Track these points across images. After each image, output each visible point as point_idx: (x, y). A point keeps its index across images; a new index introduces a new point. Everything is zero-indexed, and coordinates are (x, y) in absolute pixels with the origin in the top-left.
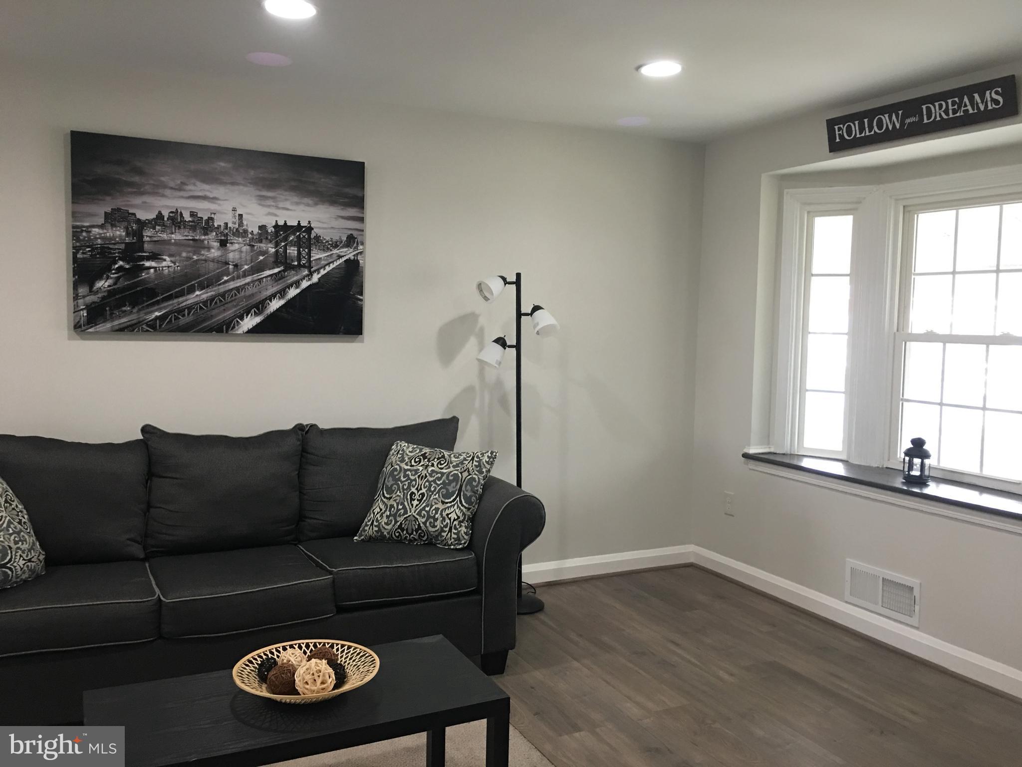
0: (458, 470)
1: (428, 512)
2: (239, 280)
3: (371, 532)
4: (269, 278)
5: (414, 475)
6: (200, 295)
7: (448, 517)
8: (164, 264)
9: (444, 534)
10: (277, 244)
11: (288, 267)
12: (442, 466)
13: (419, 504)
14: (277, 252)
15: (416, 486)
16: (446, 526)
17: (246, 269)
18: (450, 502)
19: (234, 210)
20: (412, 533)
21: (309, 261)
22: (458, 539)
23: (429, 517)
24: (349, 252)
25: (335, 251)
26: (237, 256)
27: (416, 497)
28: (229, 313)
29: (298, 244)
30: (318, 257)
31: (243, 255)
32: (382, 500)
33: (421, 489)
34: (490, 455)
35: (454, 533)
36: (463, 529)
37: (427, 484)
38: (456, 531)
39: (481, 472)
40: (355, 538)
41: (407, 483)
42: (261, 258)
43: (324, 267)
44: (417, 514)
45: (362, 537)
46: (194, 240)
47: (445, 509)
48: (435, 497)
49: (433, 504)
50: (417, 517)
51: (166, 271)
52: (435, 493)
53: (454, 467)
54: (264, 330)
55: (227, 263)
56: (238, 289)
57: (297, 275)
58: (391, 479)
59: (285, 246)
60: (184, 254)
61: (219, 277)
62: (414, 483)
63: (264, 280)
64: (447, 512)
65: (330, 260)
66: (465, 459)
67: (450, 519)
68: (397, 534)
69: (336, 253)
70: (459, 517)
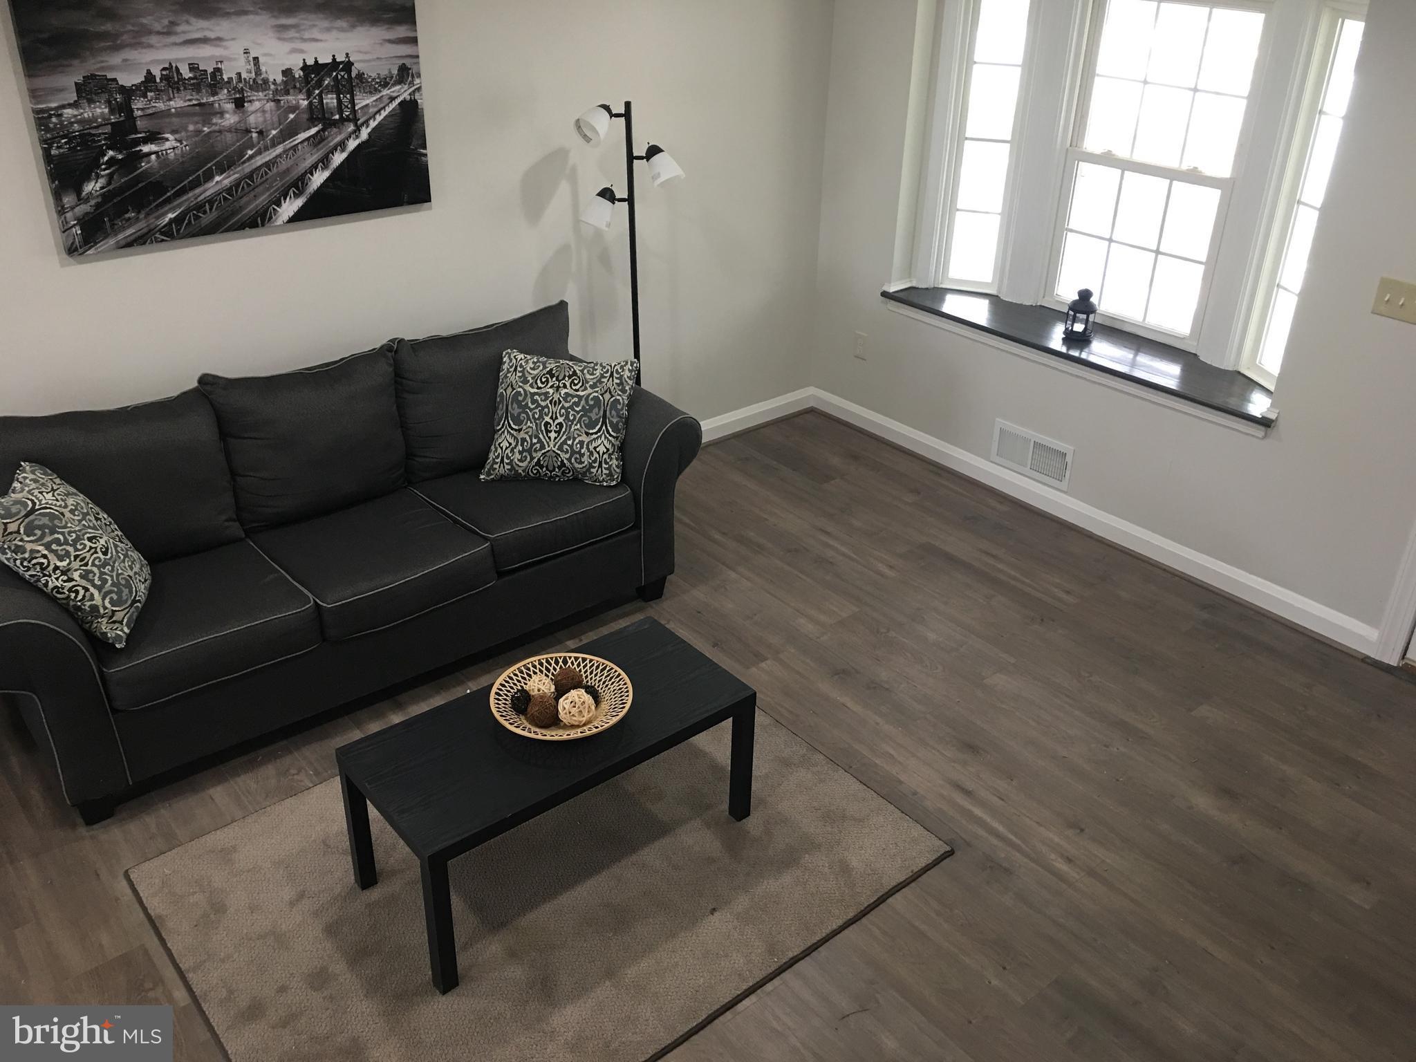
0: (597, 392)
1: (571, 447)
2: (267, 153)
3: (502, 471)
4: (306, 144)
5: (545, 400)
6: (221, 181)
7: (596, 451)
9: (594, 471)
10: (309, 94)
11: (329, 124)
12: (577, 387)
13: (558, 436)
14: (311, 104)
15: (550, 414)
16: (595, 461)
17: (274, 136)
18: (596, 433)
20: (554, 470)
22: (610, 475)
23: (573, 452)
24: (403, 91)
25: (385, 92)
26: (261, 119)
27: (552, 428)
28: (263, 199)
29: (337, 89)
30: (364, 103)
31: (268, 116)
32: (508, 432)
33: (557, 418)
34: (631, 368)
35: (605, 468)
36: (614, 462)
37: (563, 411)
38: (607, 466)
39: (624, 391)
40: (482, 477)
41: (537, 411)
42: (292, 116)
43: (373, 117)
44: (558, 449)
45: (492, 477)
46: (200, 105)
47: (592, 441)
48: (576, 427)
49: (576, 436)
50: (559, 452)
51: (172, 156)
52: (575, 423)
53: (592, 387)
55: (248, 131)
56: (267, 165)
57: (340, 134)
58: (515, 405)
59: (320, 95)
60: (191, 128)
61: (241, 153)
62: (546, 410)
63: (300, 147)
64: (594, 445)
65: (382, 105)
66: (602, 376)
67: (598, 453)
68: (535, 472)
69: (387, 94)
70: (608, 450)
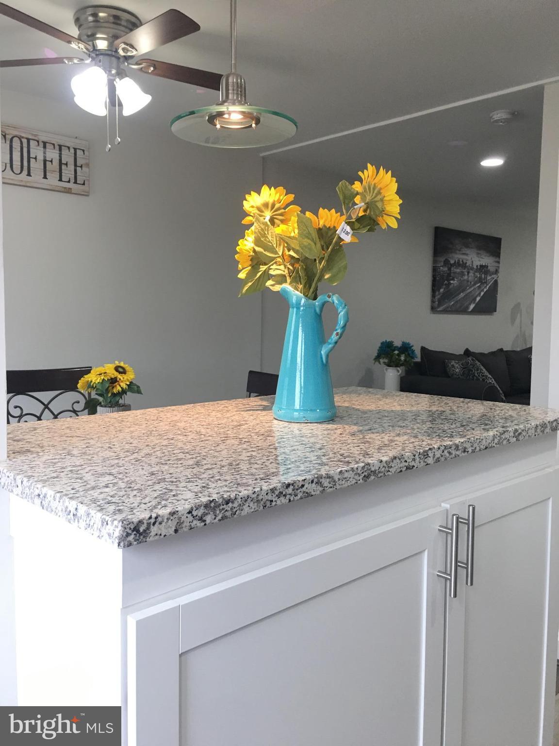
8: (455, 282)
19: (471, 259)
21: (486, 281)
54: (475, 311)
